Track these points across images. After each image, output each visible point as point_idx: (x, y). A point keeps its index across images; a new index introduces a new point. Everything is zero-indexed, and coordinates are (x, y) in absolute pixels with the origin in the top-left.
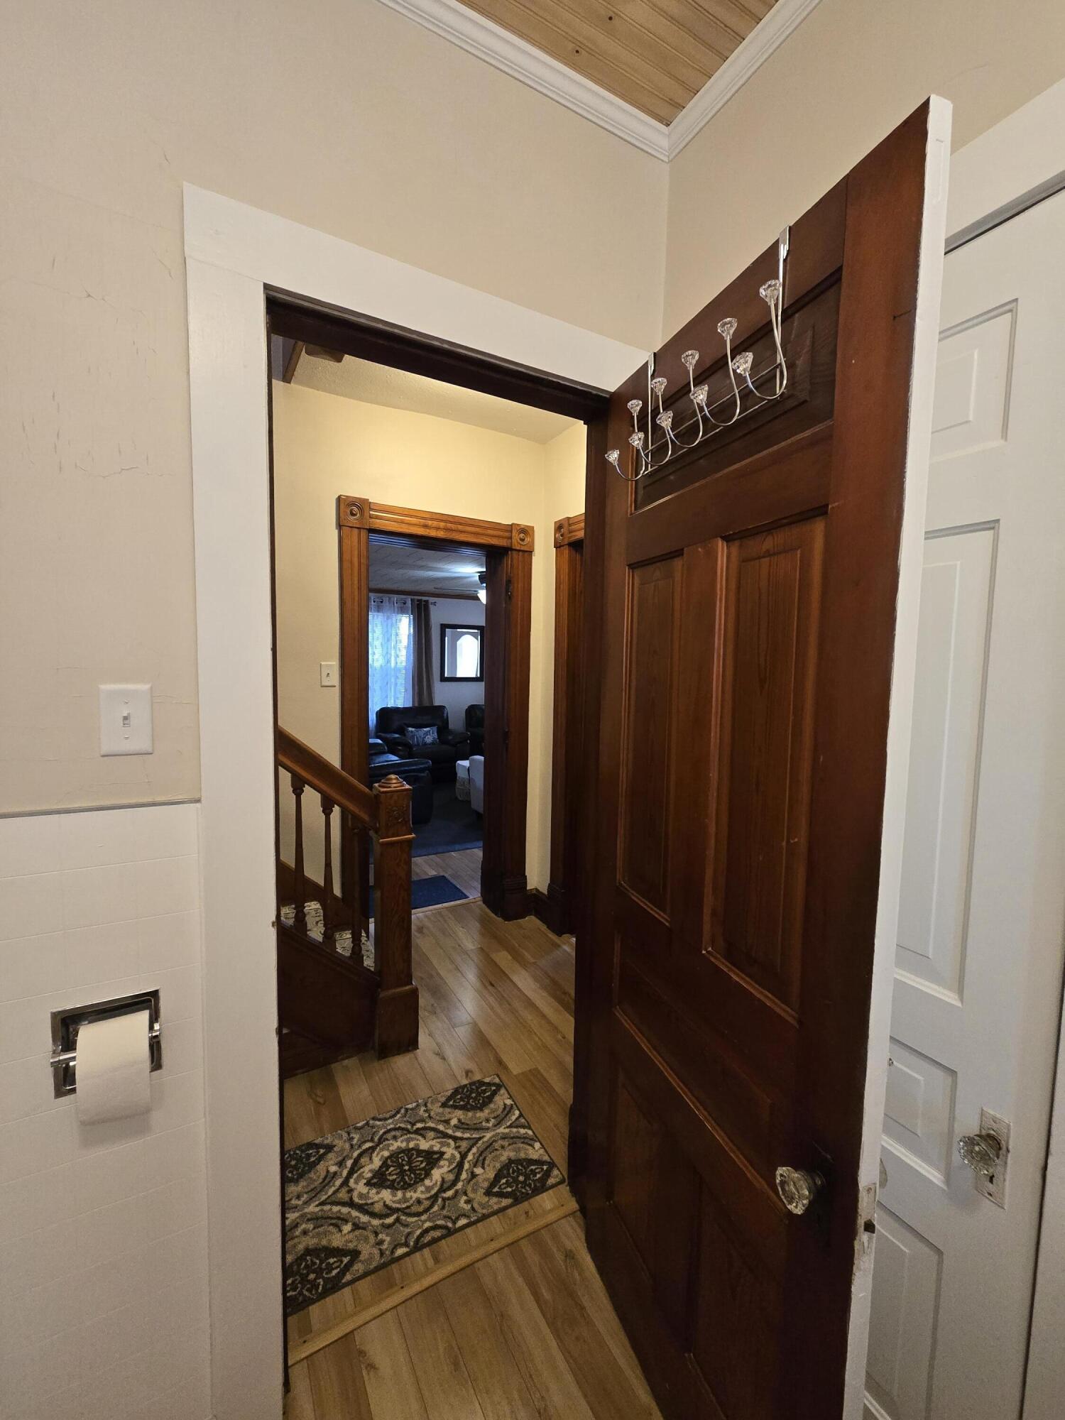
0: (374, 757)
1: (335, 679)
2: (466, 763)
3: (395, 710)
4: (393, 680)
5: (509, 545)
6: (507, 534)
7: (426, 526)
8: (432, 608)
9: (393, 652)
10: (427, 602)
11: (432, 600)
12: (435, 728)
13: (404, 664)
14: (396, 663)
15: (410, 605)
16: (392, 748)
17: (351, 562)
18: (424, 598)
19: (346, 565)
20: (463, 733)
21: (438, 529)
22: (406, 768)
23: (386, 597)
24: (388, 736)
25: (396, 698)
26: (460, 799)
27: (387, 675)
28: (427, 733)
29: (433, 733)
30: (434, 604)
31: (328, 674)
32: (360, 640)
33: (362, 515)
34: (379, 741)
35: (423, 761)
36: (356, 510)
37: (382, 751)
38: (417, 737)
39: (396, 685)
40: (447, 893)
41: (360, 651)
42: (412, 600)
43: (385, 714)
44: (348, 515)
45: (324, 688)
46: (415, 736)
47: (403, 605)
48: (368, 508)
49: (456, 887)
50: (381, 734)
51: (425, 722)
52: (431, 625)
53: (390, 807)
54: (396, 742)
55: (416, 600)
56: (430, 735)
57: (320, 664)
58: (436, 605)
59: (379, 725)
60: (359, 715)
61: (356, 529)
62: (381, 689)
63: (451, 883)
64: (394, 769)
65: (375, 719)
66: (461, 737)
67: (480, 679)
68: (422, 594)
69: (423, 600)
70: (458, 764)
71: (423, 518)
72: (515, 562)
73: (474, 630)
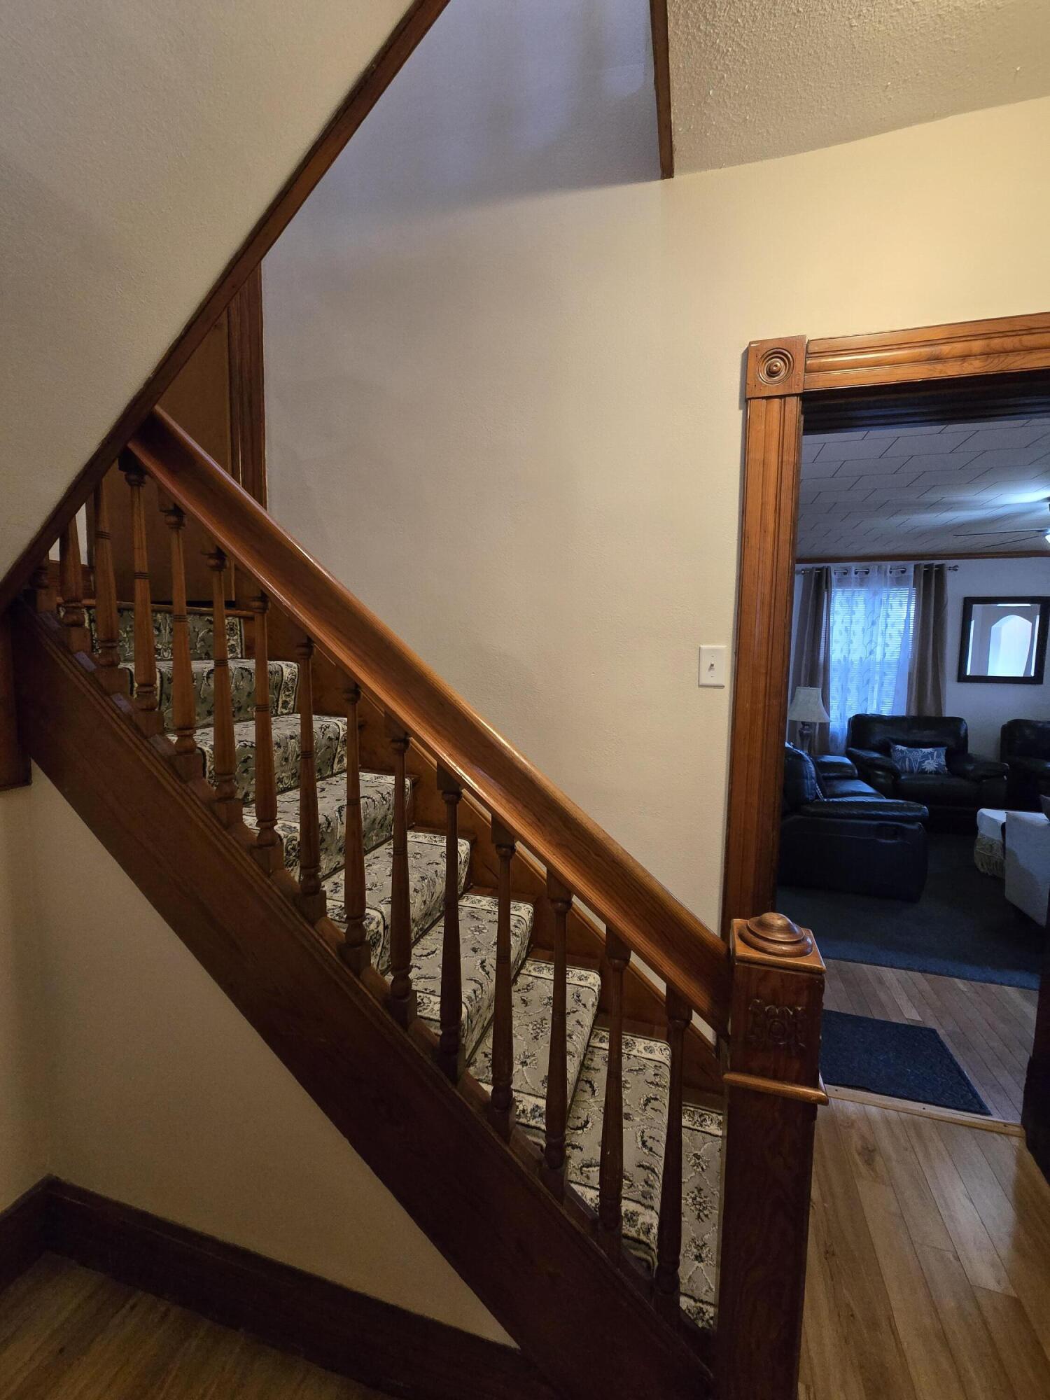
0: (835, 782)
1: (723, 674)
2: (1000, 816)
3: (878, 719)
4: (877, 678)
7: (935, 359)
8: (949, 575)
9: (880, 640)
10: (941, 567)
11: (949, 563)
12: (942, 750)
13: (896, 656)
14: (884, 655)
15: (913, 574)
16: (866, 772)
17: (764, 463)
18: (937, 562)
19: (754, 470)
20: (994, 763)
21: (965, 357)
22: (881, 813)
23: (874, 566)
24: (863, 753)
25: (880, 703)
26: (982, 870)
27: (869, 670)
28: (926, 757)
29: (938, 756)
30: (955, 568)
31: (712, 665)
32: (773, 605)
33: (790, 371)
34: (847, 761)
35: (913, 805)
36: (778, 364)
37: (849, 775)
38: (910, 760)
39: (882, 685)
40: (939, 1079)
41: (772, 623)
42: (916, 567)
43: (861, 724)
44: (763, 376)
45: (704, 690)
46: (907, 759)
47: (900, 575)
48: (803, 354)
49: (960, 1073)
50: (853, 749)
51: (926, 740)
52: (945, 600)
53: (758, 1001)
54: (872, 764)
55: (922, 566)
56: (932, 760)
57: (700, 648)
58: (956, 570)
59: (848, 737)
60: (763, 740)
61: (777, 400)
62: (858, 689)
63: (950, 1057)
64: (860, 812)
65: (843, 729)
66: (991, 768)
67: (1035, 680)
68: (934, 556)
69: (936, 564)
70: (982, 813)
71: (928, 343)
73: (1029, 605)
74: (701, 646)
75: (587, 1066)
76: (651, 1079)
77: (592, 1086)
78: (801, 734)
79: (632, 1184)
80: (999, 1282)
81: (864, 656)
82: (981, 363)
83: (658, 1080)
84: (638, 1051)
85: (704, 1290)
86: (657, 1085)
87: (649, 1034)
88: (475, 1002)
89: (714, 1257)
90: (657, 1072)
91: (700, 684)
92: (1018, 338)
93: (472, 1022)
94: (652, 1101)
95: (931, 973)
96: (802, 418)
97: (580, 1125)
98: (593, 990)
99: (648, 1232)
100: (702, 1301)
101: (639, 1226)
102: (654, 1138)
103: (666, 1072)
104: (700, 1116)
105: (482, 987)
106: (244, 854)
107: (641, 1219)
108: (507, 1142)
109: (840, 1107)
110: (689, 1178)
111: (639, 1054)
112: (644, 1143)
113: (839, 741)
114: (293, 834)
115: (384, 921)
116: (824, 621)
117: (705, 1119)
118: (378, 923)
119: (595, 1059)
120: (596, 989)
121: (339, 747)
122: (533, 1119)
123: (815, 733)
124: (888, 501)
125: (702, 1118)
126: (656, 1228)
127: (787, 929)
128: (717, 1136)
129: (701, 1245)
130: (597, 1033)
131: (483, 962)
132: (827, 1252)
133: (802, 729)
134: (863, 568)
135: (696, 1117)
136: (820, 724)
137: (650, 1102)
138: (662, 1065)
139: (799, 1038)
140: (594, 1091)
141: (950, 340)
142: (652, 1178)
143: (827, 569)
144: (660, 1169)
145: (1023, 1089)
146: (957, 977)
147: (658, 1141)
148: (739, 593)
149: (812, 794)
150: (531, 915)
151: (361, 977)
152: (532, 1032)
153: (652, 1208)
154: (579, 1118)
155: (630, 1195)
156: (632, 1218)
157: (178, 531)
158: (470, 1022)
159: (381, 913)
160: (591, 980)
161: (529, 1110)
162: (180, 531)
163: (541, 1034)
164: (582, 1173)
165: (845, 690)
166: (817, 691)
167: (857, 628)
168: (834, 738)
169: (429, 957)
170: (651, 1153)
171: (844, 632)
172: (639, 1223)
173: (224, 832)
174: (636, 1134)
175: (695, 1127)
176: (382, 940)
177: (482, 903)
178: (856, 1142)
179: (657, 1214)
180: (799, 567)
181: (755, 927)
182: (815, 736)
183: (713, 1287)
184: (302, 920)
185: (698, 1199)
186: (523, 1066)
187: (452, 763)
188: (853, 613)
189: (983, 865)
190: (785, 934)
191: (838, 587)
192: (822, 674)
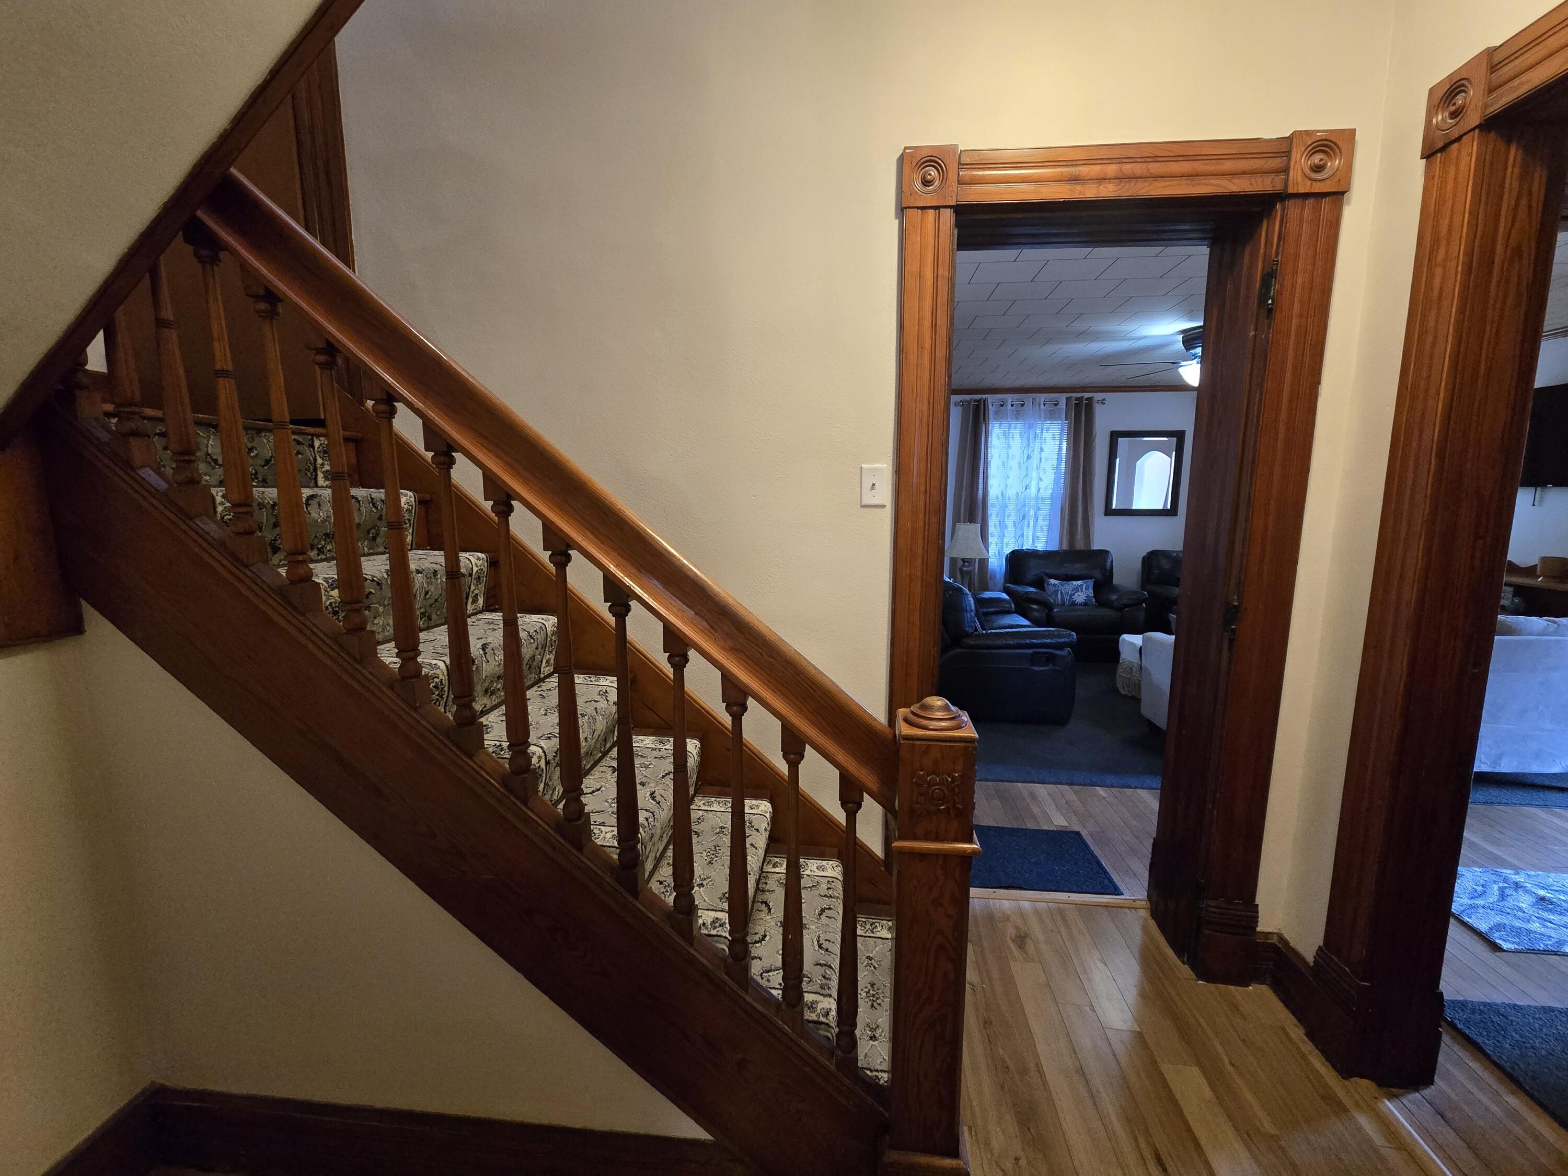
0: (994, 617)
1: (884, 494)
2: (1136, 640)
3: (1033, 554)
4: (1032, 512)
5: (1278, 188)
6: (1274, 163)
7: (1075, 180)
8: (1098, 408)
9: (1035, 474)
10: (1090, 400)
11: (1098, 396)
12: (1090, 582)
13: (1049, 491)
14: (1039, 489)
15: (1065, 407)
16: (1021, 606)
17: (921, 276)
18: (1087, 395)
19: (912, 283)
20: (1135, 592)
21: (1101, 180)
22: (1034, 641)
23: (1028, 398)
24: (1020, 588)
25: (1035, 538)
26: (1123, 693)
27: (1024, 506)
28: (1076, 589)
29: (1087, 589)
30: (1103, 402)
31: (874, 485)
32: (931, 423)
33: (944, 181)
34: (1005, 596)
35: (1063, 631)
36: (933, 173)
37: (1006, 609)
38: (1062, 593)
39: (1036, 520)
40: (1081, 872)
41: (930, 442)
42: (1068, 399)
43: (1017, 559)
44: (918, 185)
45: (866, 510)
46: (1060, 592)
47: (1053, 407)
48: (956, 165)
49: (1099, 864)
50: (1010, 585)
51: (1077, 573)
52: (1094, 433)
53: (922, 773)
54: (1029, 599)
55: (1073, 399)
56: (1081, 592)
57: (861, 468)
58: (1104, 403)
59: (1005, 575)
60: (923, 558)
61: (931, 211)
62: (1015, 524)
63: (1091, 853)
64: (1016, 641)
65: (1001, 567)
66: (1133, 597)
67: (1171, 512)
68: (1084, 389)
69: (1086, 397)
70: (1124, 639)
71: (1069, 163)
72: (1292, 227)
73: (1165, 439)
74: (863, 466)
75: (761, 889)
76: (826, 892)
77: (767, 906)
78: (961, 571)
79: (811, 980)
80: (1125, 1022)
81: (1020, 492)
82: (1114, 187)
83: (831, 892)
84: (811, 871)
85: (878, 1062)
86: (831, 897)
87: (821, 856)
88: (647, 829)
89: (887, 1035)
90: (829, 886)
91: (863, 504)
92: (1145, 164)
93: (646, 848)
94: (826, 910)
95: (1078, 785)
96: (956, 232)
97: (758, 940)
98: (765, 816)
99: (827, 1014)
100: (877, 1071)
101: (819, 1011)
102: (829, 941)
103: (839, 886)
104: (871, 925)
105: (654, 816)
106: (384, 689)
107: (820, 1006)
108: (692, 945)
109: (997, 905)
110: (864, 977)
111: (812, 873)
112: (820, 946)
113: (998, 577)
114: (435, 671)
115: (545, 755)
116: (982, 455)
117: (876, 926)
118: (540, 757)
119: (769, 882)
120: (768, 815)
121: (472, 586)
122: (714, 929)
123: (975, 569)
124: (1041, 328)
125: (874, 926)
126: (834, 1011)
127: (945, 709)
128: (888, 939)
129: (874, 1027)
130: (771, 860)
131: (652, 793)
132: (986, 1023)
133: (964, 565)
134: (1018, 400)
135: (868, 926)
136: (979, 559)
137: (824, 912)
138: (834, 880)
139: (957, 800)
140: (770, 910)
141: (1089, 162)
142: (829, 973)
143: (984, 401)
144: (836, 964)
145: (1148, 868)
146: (1100, 786)
147: (833, 942)
148: (898, 411)
149: (971, 627)
150: (698, 749)
151: (528, 805)
152: (706, 858)
153: (830, 996)
154: (756, 934)
155: (810, 989)
156: (812, 1006)
157: (272, 323)
158: (644, 848)
159: (542, 748)
160: (762, 808)
161: (709, 923)
162: (274, 321)
163: (715, 859)
164: (762, 978)
165: (1002, 525)
166: (978, 526)
167: (1014, 463)
168: (993, 576)
169: (595, 794)
170: (827, 953)
171: (1001, 467)
172: (819, 1009)
173: (357, 666)
174: (812, 940)
175: (867, 934)
176: (544, 775)
177: (645, 742)
178: (1011, 932)
179: (835, 1000)
180: (955, 398)
181: (919, 711)
182: (974, 573)
183: (886, 1058)
184: (459, 753)
185: (871, 992)
186: (700, 888)
187: (620, 574)
188: (1010, 446)
189: (1123, 688)
190: (944, 712)
191: (995, 419)
192: (980, 510)
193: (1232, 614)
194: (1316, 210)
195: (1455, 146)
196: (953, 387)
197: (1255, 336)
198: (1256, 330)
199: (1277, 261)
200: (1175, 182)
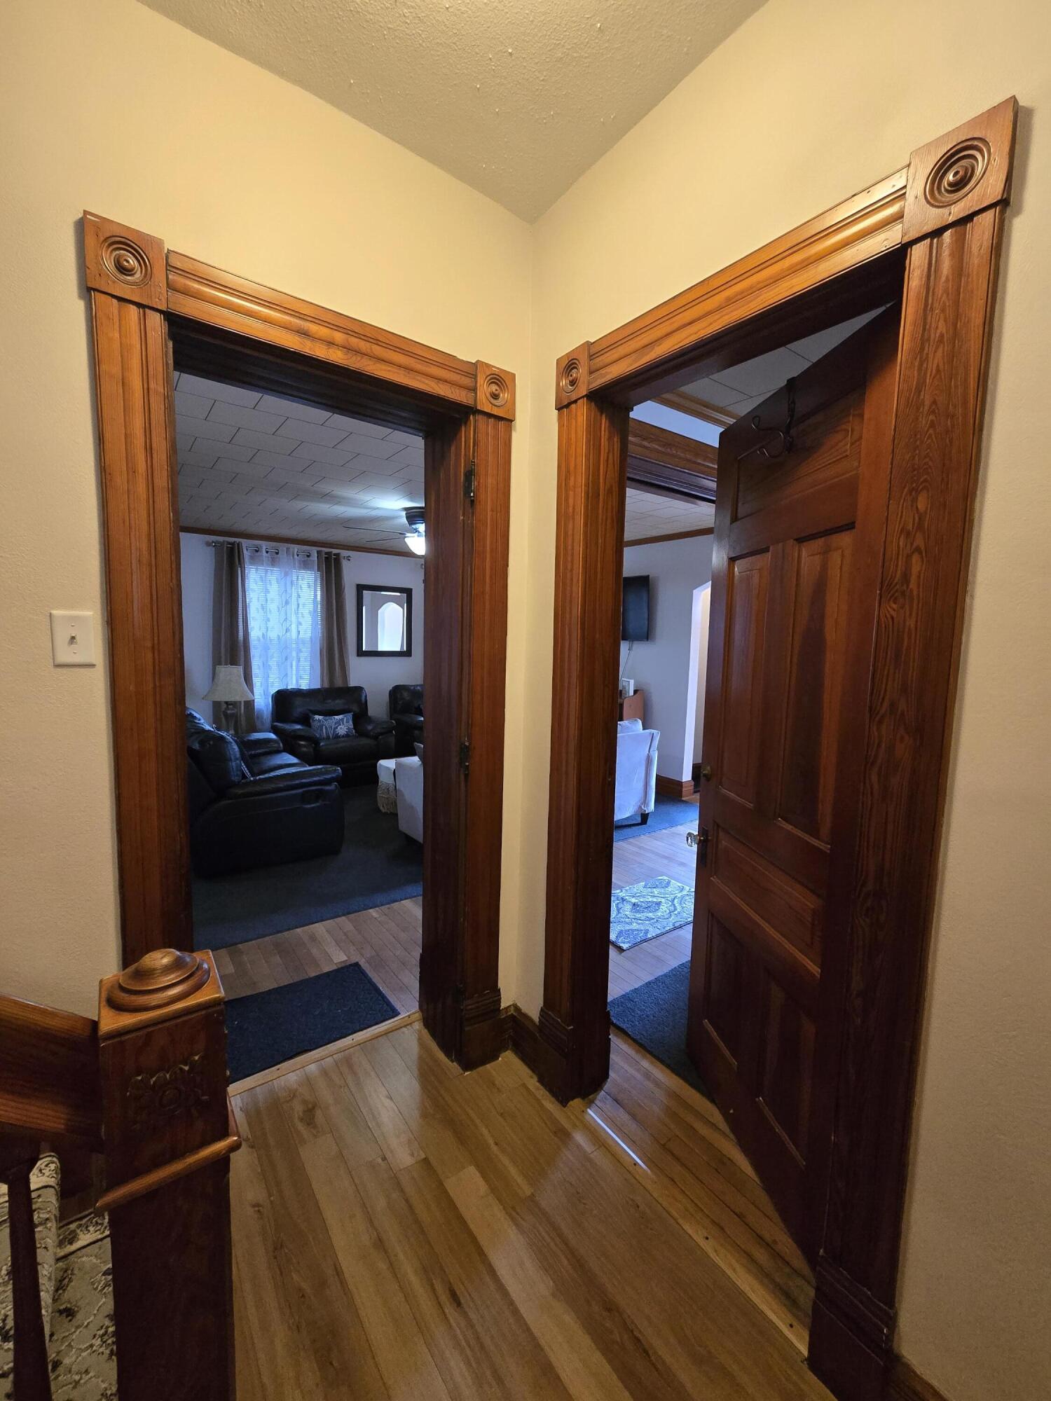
0: (263, 759)
1: (93, 647)
2: (391, 764)
3: (298, 693)
4: (294, 654)
5: (470, 402)
6: (467, 381)
7: (305, 334)
8: (344, 563)
9: (294, 619)
10: (338, 555)
11: (344, 553)
12: (350, 716)
13: (309, 635)
14: (299, 632)
15: (316, 559)
16: (290, 743)
17: (124, 382)
18: (335, 551)
20: (386, 721)
21: (330, 343)
22: (304, 780)
23: (283, 547)
24: (287, 727)
25: (299, 678)
26: (383, 811)
27: (286, 647)
28: (338, 723)
29: (347, 722)
30: (348, 558)
31: (73, 638)
32: (153, 563)
33: (148, 277)
34: (273, 736)
35: (329, 768)
36: (130, 261)
37: (275, 749)
38: (326, 727)
39: (299, 661)
40: (362, 1006)
41: (154, 587)
42: (319, 552)
43: (283, 699)
44: (110, 267)
45: (59, 670)
46: (324, 727)
47: (306, 558)
48: (162, 263)
49: (377, 990)
50: (278, 724)
51: (338, 708)
52: (343, 584)
53: (140, 1078)
54: (296, 736)
55: (324, 553)
56: (342, 725)
57: (50, 614)
59: (272, 714)
60: (156, 728)
61: (132, 307)
62: (278, 665)
63: (370, 980)
64: (286, 783)
65: (267, 706)
66: (385, 726)
67: (407, 653)
68: (332, 545)
69: (334, 552)
70: (381, 765)
71: (297, 314)
72: (481, 437)
73: (398, 594)
74: (54, 612)
78: (226, 715)
80: (413, 1154)
81: (281, 635)
82: (342, 355)
91: (57, 663)
92: (370, 344)
95: (353, 912)
96: (170, 344)
113: (265, 717)
116: (240, 597)
123: (239, 712)
124: (287, 483)
127: (177, 965)
133: (226, 709)
134: (272, 548)
136: (245, 702)
139: (202, 1092)
141: (316, 320)
143: (238, 544)
145: (418, 978)
146: (371, 908)
148: (104, 545)
149: (238, 775)
165: (266, 666)
166: (240, 670)
167: (273, 607)
168: (260, 717)
171: (260, 610)
178: (298, 1108)
182: (240, 716)
188: (267, 591)
189: (383, 806)
190: (173, 973)
191: (251, 564)
192: (242, 653)
193: (465, 752)
194: (496, 428)
195: (573, 406)
196: (181, 524)
197: (463, 520)
198: (464, 515)
199: (474, 462)
200: (395, 369)
